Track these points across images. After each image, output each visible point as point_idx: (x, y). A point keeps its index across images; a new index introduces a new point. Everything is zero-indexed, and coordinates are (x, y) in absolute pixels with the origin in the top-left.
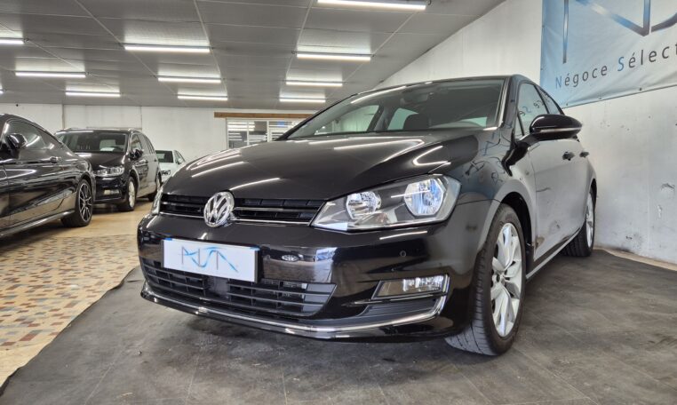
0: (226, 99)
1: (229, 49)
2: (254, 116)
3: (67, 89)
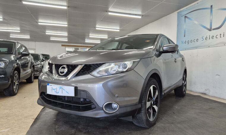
1: (74, 25)
2: (75, 46)
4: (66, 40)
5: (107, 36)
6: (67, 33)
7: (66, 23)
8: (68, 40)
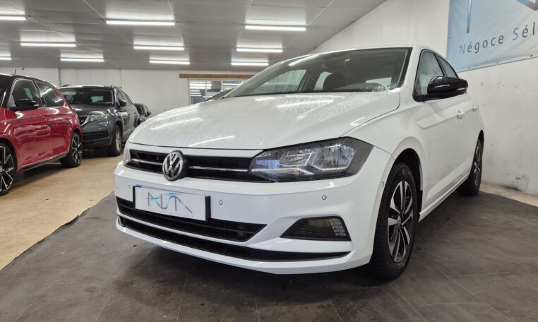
0: (188, 63)
1: (190, 22)
2: (211, 76)
3: (62, 56)
4: (185, 61)
5: (281, 47)
6: (182, 44)
7: (172, 17)
8: (191, 61)
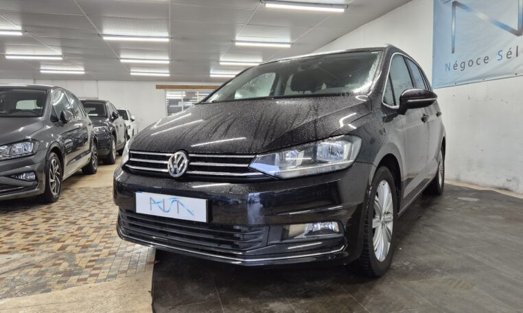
0: (168, 75)
1: (183, 39)
2: (187, 87)
3: (42, 68)
4: (165, 73)
6: (167, 58)
7: (166, 34)
8: (171, 73)
